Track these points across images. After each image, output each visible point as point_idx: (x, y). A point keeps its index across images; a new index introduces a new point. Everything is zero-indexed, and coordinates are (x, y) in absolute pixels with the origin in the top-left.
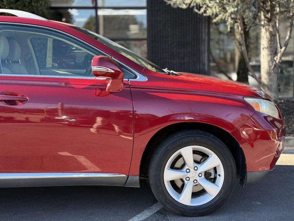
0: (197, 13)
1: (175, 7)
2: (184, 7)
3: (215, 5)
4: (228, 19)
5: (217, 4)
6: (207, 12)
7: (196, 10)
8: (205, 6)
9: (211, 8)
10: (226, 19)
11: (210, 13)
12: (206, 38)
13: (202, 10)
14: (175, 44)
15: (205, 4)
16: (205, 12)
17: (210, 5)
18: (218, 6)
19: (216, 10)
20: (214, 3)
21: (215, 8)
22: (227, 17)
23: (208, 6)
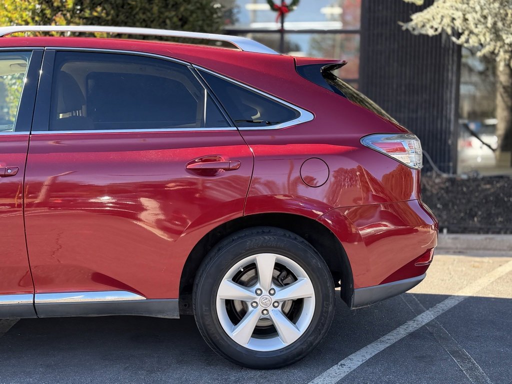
0: (454, 43)
1: (416, 33)
2: (431, 32)
3: (484, 30)
4: (499, 51)
5: (488, 30)
6: (470, 41)
7: (454, 39)
8: (466, 33)
9: (477, 35)
10: (496, 51)
11: (475, 42)
12: (454, 79)
13: (463, 38)
14: (403, 88)
15: (467, 28)
16: (467, 41)
17: (476, 31)
18: (488, 32)
19: (485, 39)
20: (482, 29)
21: (484, 35)
22: (497, 48)
23: (471, 32)
